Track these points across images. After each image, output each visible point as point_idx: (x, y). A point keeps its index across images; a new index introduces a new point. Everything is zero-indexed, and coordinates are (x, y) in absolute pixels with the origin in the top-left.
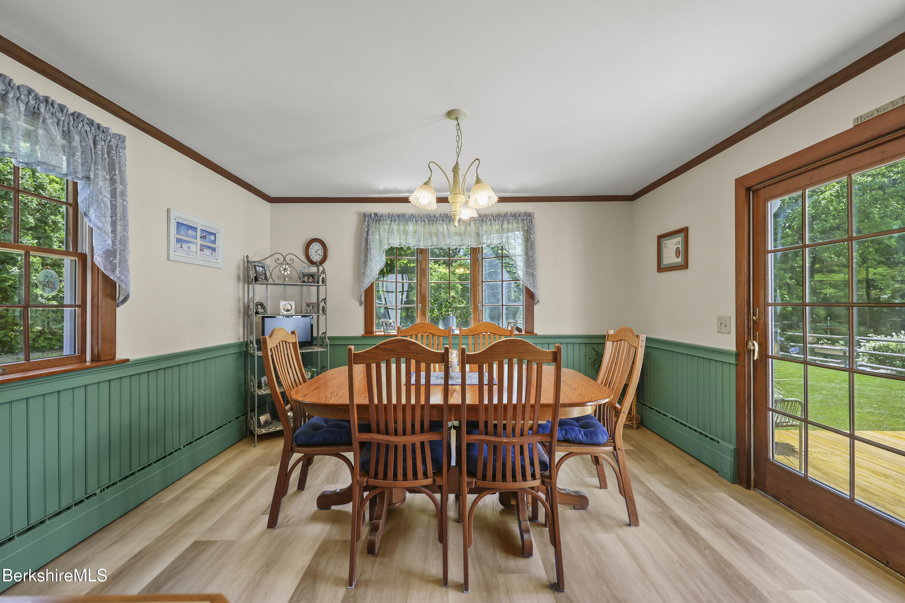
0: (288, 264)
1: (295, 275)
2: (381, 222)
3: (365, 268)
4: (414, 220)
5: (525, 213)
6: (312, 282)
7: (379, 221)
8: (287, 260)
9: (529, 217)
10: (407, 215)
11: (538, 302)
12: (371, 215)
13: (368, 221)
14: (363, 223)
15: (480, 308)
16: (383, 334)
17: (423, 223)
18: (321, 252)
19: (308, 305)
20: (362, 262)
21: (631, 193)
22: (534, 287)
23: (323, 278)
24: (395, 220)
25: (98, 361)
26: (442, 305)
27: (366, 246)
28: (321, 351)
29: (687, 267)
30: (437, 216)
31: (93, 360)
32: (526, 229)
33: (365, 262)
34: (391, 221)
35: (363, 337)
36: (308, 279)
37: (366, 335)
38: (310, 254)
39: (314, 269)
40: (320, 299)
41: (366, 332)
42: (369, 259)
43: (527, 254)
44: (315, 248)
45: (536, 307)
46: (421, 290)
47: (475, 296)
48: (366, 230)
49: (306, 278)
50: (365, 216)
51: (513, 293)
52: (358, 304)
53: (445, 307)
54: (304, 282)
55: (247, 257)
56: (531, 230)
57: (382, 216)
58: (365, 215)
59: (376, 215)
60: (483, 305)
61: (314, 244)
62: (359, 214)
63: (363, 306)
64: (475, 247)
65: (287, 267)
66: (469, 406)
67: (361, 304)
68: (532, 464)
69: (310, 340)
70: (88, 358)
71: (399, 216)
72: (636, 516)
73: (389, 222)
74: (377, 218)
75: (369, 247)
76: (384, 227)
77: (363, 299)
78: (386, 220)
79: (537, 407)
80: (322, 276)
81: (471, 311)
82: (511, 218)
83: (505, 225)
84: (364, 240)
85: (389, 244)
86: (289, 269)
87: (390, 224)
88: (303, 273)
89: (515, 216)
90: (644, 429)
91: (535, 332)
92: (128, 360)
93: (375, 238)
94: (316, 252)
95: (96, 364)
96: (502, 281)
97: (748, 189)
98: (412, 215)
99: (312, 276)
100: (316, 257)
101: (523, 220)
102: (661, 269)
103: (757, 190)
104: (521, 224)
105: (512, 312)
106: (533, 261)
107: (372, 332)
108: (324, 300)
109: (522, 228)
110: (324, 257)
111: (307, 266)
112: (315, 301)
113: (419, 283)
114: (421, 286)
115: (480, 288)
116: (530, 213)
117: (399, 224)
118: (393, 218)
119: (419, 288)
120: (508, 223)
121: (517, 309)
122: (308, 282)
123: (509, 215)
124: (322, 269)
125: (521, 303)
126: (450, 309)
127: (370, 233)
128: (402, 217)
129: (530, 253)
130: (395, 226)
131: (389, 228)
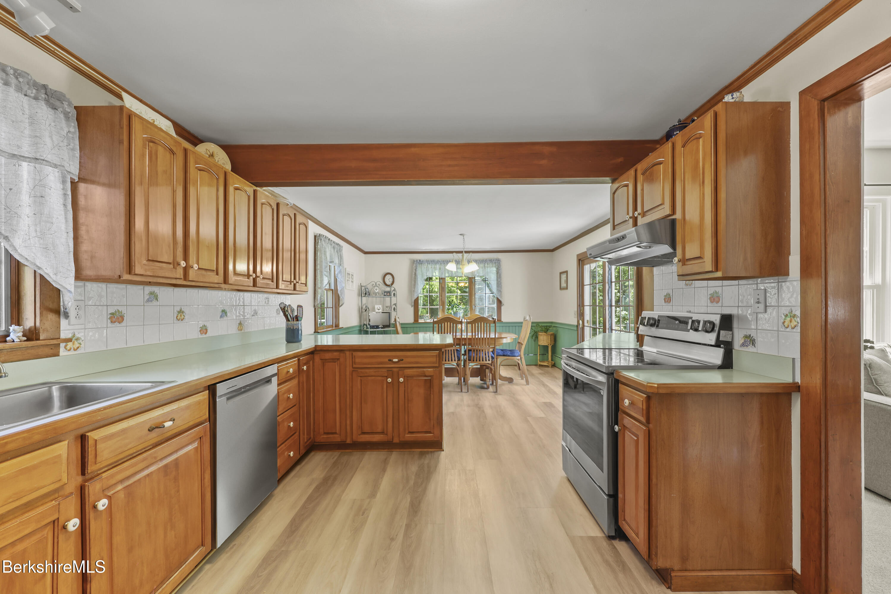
0: (377, 286)
1: (380, 292)
2: (422, 264)
3: (414, 288)
4: (439, 263)
5: (496, 259)
6: (388, 296)
7: (422, 263)
8: (377, 284)
9: (498, 262)
10: (436, 261)
11: (503, 305)
12: (417, 261)
13: (416, 264)
14: (413, 265)
15: (474, 308)
16: (424, 321)
18: (391, 280)
19: (387, 307)
20: (413, 285)
21: (552, 248)
22: (501, 297)
23: (394, 294)
24: (430, 263)
25: (337, 327)
26: (454, 306)
27: (415, 277)
28: (393, 330)
29: (567, 289)
31: (335, 327)
32: (497, 267)
33: (415, 285)
34: (428, 263)
35: (414, 323)
36: (387, 294)
38: (385, 281)
39: (388, 289)
40: (392, 304)
41: (415, 321)
42: (416, 283)
43: (497, 280)
44: (388, 277)
45: (502, 307)
47: (471, 302)
48: (415, 268)
49: (386, 293)
50: (414, 261)
52: (411, 306)
53: (455, 308)
54: (385, 295)
55: (361, 284)
56: (499, 268)
57: (423, 261)
59: (420, 261)
60: (475, 307)
61: (388, 275)
62: (410, 260)
63: (413, 308)
64: (471, 277)
65: (377, 288)
66: (469, 338)
68: (489, 357)
69: (388, 324)
70: (334, 326)
71: (432, 261)
72: (528, 382)
73: (426, 264)
74: (420, 262)
76: (425, 266)
77: (413, 304)
79: (490, 339)
80: (394, 292)
81: (469, 309)
82: (489, 262)
83: (486, 265)
84: (414, 273)
85: (427, 276)
86: (378, 289)
87: (427, 265)
88: (385, 291)
89: (491, 261)
90: (556, 368)
91: (502, 320)
92: (343, 328)
93: (419, 272)
94: (388, 280)
95: (336, 328)
96: (486, 294)
97: (580, 260)
98: (438, 261)
99: (389, 292)
100: (388, 282)
101: (495, 263)
102: (561, 289)
103: (584, 260)
104: (494, 265)
105: (491, 310)
106: (501, 284)
107: (418, 321)
108: (395, 304)
109: (495, 267)
110: (393, 283)
111: (385, 287)
112: (389, 305)
113: (441, 295)
114: (442, 296)
115: (474, 297)
116: (499, 259)
117: (432, 265)
118: (429, 262)
119: (441, 298)
120: (488, 264)
121: (493, 308)
122: (387, 295)
123: (488, 260)
124: (393, 289)
125: (495, 306)
126: (458, 309)
127: (417, 270)
128: (433, 262)
129: (499, 280)
130: (430, 266)
131: (427, 267)
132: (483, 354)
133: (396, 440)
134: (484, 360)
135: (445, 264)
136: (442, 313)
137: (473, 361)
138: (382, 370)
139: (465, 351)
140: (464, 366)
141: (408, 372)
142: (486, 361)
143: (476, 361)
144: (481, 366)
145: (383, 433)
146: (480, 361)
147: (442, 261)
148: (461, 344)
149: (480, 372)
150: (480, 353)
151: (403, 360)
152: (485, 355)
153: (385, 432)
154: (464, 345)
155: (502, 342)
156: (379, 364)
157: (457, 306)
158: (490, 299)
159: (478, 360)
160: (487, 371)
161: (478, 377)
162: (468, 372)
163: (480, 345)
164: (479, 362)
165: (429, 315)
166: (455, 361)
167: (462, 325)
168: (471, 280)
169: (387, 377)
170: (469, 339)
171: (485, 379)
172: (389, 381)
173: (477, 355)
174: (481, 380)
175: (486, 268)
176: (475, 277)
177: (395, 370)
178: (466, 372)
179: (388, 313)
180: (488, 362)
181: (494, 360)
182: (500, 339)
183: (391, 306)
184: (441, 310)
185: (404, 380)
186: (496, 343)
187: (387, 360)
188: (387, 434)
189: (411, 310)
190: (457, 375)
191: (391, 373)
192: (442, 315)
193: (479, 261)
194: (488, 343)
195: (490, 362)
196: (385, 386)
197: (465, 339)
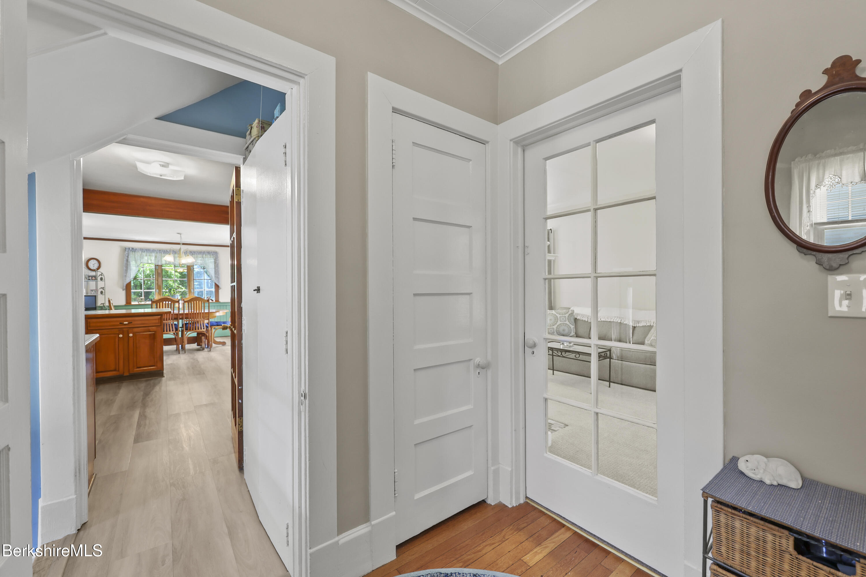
2: (136, 252)
3: (126, 273)
4: (155, 252)
5: (214, 252)
6: (94, 280)
7: (135, 251)
9: (215, 254)
10: (151, 250)
11: (221, 288)
12: (129, 248)
13: (128, 251)
14: (125, 252)
15: (192, 291)
16: (137, 304)
17: (160, 254)
18: (97, 265)
19: (92, 290)
22: (218, 282)
23: (101, 279)
24: (144, 251)
26: (171, 289)
27: (126, 263)
30: (168, 251)
34: (142, 252)
35: (125, 305)
37: (127, 304)
38: (89, 265)
39: (93, 274)
40: (99, 287)
43: (215, 268)
45: (220, 291)
46: (158, 283)
47: (189, 286)
48: (127, 255)
51: (209, 284)
52: (122, 290)
54: (89, 279)
56: (217, 259)
57: (136, 249)
58: (126, 249)
59: (133, 249)
60: (194, 289)
61: (91, 261)
62: (121, 247)
63: (125, 291)
64: (189, 265)
67: (123, 290)
69: (94, 307)
74: (133, 250)
75: (128, 263)
76: (138, 254)
77: (125, 288)
78: (139, 251)
80: (100, 276)
81: (187, 292)
82: (207, 253)
84: (125, 260)
85: (141, 262)
88: (88, 275)
89: (209, 253)
91: (220, 301)
93: (131, 259)
94: (93, 264)
96: (204, 279)
99: (92, 277)
100: (93, 267)
101: (213, 255)
104: (212, 256)
105: (209, 293)
106: (218, 272)
107: (130, 303)
108: (103, 288)
109: (213, 258)
110: (99, 268)
111: (90, 271)
112: (95, 289)
113: (156, 280)
114: (158, 281)
115: (192, 282)
116: (216, 252)
117: (147, 253)
118: (142, 250)
119: (157, 282)
120: (206, 255)
121: (211, 292)
122: (92, 280)
123: (206, 252)
124: (99, 273)
125: (213, 290)
126: (175, 292)
127: (129, 257)
128: (148, 250)
129: (216, 268)
130: (144, 254)
131: (141, 255)
132: (198, 325)
133: (127, 374)
134: (200, 328)
135: (161, 253)
136: (158, 296)
137: (190, 330)
138: (115, 330)
139: (183, 325)
140: (182, 336)
141: (135, 330)
142: (201, 329)
143: (193, 330)
144: (198, 334)
145: (115, 370)
146: (196, 329)
147: (158, 250)
148: (179, 318)
149: (197, 340)
150: (196, 325)
151: (132, 323)
152: (201, 325)
153: (117, 369)
154: (182, 319)
155: (215, 315)
156: (111, 326)
157: (175, 289)
158: (208, 284)
159: (194, 329)
160: (203, 338)
161: (195, 343)
162: (186, 341)
163: (196, 318)
164: (196, 331)
165: (143, 297)
166: (173, 331)
167: (179, 304)
168: (190, 268)
169: (119, 335)
170: (186, 314)
171: (201, 344)
172: (121, 336)
173: (193, 325)
174: (198, 345)
175: (205, 259)
176: (193, 266)
177: (124, 329)
178: (184, 340)
179: (94, 297)
180: (203, 330)
181: (208, 329)
182: (213, 313)
183: (96, 290)
184: (157, 293)
185: (133, 335)
186: (210, 316)
187: (118, 323)
188: (119, 371)
189: (123, 294)
190: (175, 343)
191: (121, 331)
192: (158, 297)
193: (197, 252)
194: (203, 317)
195: (205, 330)
196: (117, 340)
197: (182, 314)
